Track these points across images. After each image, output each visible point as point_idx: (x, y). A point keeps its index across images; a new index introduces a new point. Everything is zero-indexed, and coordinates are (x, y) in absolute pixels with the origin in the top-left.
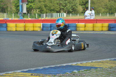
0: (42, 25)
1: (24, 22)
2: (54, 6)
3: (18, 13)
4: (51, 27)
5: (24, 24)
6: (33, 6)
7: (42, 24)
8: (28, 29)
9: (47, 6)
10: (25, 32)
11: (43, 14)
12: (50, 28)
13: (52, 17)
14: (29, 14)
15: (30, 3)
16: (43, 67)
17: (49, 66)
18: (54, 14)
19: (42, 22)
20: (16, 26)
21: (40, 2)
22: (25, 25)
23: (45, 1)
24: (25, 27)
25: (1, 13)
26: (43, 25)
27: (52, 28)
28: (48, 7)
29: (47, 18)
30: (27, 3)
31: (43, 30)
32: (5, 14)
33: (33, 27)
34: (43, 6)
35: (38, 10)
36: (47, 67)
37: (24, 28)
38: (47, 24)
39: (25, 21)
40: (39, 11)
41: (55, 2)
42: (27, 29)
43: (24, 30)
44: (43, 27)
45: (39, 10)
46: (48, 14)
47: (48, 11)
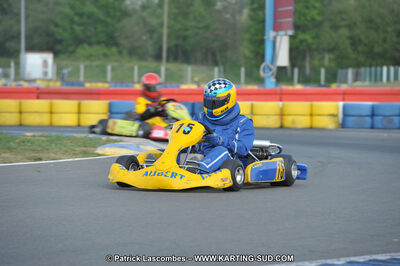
0: (341, 110)
1: (278, 97)
2: (384, 40)
3: (258, 67)
4: (373, 115)
5: (281, 103)
6: (310, 41)
7: (341, 104)
8: (293, 122)
9: (360, 40)
10: (281, 132)
11: (344, 71)
12: (368, 119)
13: (376, 80)
14: (296, 71)
15: (299, 32)
16: (349, 259)
17: (368, 258)
18: (385, 69)
19: (341, 97)
20: (252, 113)
21: (335, 28)
22: (282, 110)
23: (355, 24)
24: (282, 115)
25: (203, 68)
26: (344, 107)
27: (378, 119)
28: (365, 45)
29: (358, 83)
30: (290, 32)
31: (343, 125)
32: (216, 70)
33: (311, 115)
34: (347, 42)
35: (327, 57)
36: (361, 259)
37: (277, 118)
38: (359, 107)
39: (281, 96)
40: (330, 60)
41: (390, 29)
42: (288, 122)
43: (278, 125)
44: (345, 115)
45: (332, 56)
46: (362, 70)
47: (362, 59)
